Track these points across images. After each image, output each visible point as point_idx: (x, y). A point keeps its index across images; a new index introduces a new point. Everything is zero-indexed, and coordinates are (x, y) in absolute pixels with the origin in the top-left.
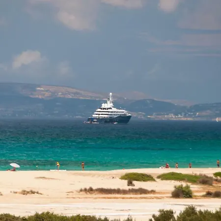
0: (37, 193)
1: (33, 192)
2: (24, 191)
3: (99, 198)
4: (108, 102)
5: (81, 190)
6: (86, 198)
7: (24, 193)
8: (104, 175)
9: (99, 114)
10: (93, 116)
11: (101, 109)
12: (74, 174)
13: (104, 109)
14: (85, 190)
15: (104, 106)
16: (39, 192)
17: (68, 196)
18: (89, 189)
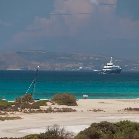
0: (102, 111)
1: (99, 110)
2: (95, 110)
3: (136, 113)
4: (110, 62)
5: (125, 109)
6: (128, 113)
7: (95, 111)
8: (135, 101)
9: (106, 69)
10: (103, 69)
11: (107, 66)
12: (118, 101)
13: (108, 65)
14: (127, 109)
15: (108, 64)
16: (103, 110)
17: (119, 112)
18: (129, 109)
